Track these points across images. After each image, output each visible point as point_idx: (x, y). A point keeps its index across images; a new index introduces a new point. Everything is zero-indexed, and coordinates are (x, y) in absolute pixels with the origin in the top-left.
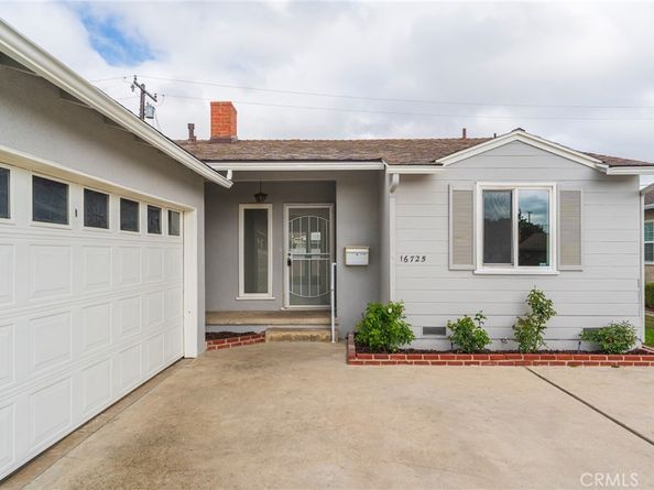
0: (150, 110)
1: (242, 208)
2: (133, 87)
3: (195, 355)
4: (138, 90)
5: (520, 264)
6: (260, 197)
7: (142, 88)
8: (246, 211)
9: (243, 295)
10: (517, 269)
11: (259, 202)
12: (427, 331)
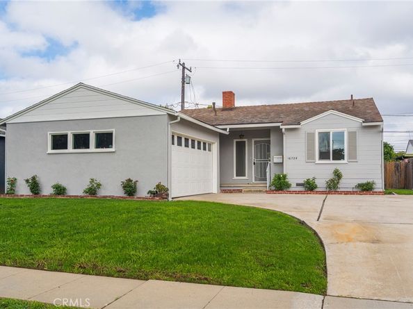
0: (188, 79)
1: (235, 141)
2: (178, 66)
3: (216, 192)
4: (181, 67)
5: (333, 159)
6: (241, 136)
7: (183, 65)
8: (237, 142)
9: (235, 177)
10: (331, 161)
11: (241, 138)
12: (298, 185)
